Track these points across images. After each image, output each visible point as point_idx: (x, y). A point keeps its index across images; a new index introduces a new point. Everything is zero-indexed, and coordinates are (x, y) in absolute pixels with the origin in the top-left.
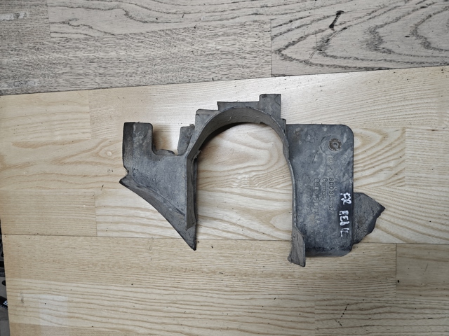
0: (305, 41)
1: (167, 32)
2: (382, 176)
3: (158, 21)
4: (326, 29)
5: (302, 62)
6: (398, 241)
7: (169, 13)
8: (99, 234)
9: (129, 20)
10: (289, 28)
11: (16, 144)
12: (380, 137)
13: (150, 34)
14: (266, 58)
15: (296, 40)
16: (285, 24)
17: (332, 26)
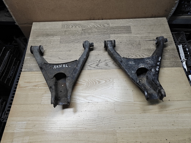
0: (94, 64)
2: (110, 88)
5: (93, 67)
6: (114, 101)
8: (42, 103)
11: (25, 82)
12: (108, 81)
15: (92, 64)
16: (90, 61)
17: (99, 62)
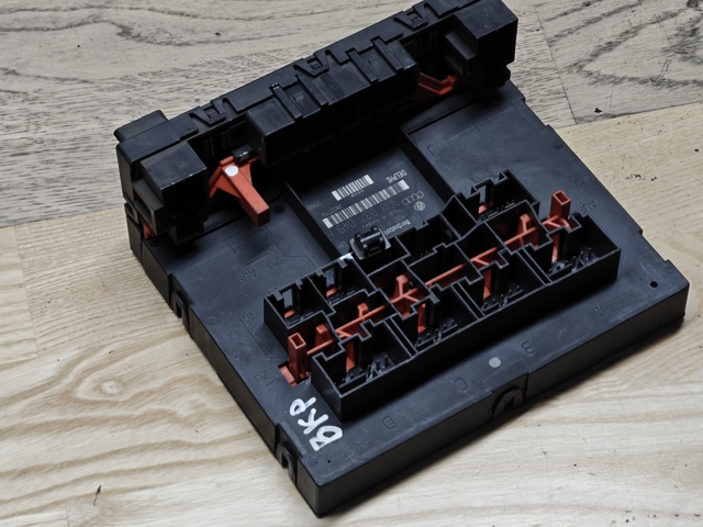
0: (636, 38)
1: (254, 59)
3: (222, 38)
4: (682, 10)
5: (644, 82)
7: (250, 19)
9: (133, 43)
10: (588, 17)
13: (203, 70)
14: (548, 85)
15: (613, 40)
16: (575, 10)
17: (693, 3)
